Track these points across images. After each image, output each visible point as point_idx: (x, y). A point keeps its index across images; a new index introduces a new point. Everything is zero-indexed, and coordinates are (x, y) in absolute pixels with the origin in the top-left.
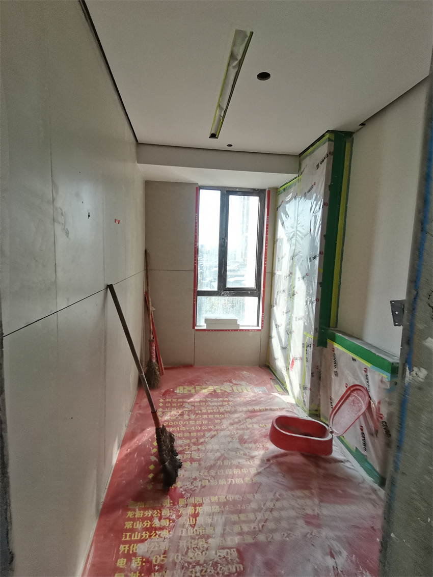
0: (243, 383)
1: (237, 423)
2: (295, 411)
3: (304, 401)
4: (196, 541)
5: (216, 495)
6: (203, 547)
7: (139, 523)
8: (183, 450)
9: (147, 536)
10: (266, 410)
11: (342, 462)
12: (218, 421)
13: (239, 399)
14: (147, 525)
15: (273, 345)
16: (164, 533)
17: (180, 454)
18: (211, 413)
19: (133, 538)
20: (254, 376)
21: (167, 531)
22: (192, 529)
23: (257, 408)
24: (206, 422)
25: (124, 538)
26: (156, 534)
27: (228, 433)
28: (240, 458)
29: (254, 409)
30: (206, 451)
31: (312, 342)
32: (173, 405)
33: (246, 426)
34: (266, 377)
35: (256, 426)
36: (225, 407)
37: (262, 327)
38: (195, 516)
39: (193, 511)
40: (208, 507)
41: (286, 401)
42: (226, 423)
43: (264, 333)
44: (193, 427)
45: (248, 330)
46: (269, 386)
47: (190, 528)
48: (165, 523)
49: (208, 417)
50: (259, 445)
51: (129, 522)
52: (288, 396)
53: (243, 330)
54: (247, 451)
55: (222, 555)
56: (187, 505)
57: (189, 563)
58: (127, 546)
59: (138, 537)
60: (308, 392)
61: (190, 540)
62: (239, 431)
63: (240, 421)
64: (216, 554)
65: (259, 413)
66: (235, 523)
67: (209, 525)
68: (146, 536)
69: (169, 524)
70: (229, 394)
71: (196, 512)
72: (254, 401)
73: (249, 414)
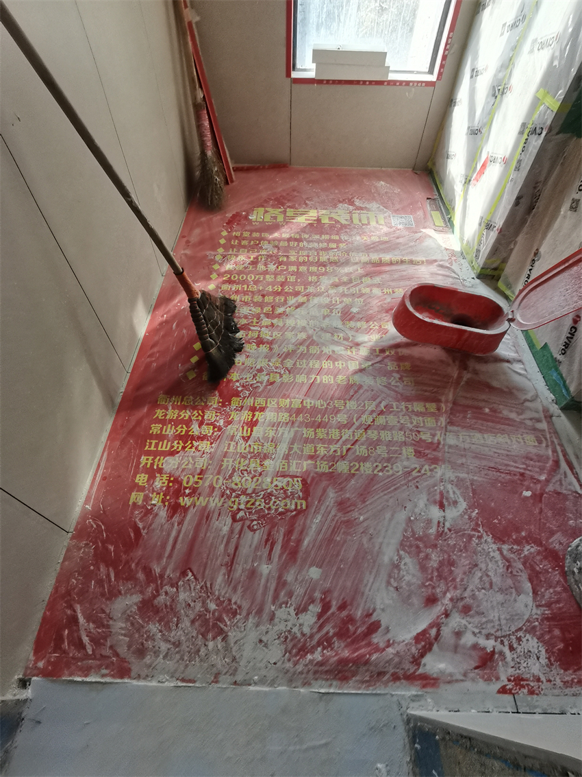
0: (374, 205)
1: (345, 284)
2: (455, 267)
3: (478, 251)
4: (247, 462)
5: (288, 397)
6: (255, 471)
7: (171, 427)
8: (248, 324)
9: (180, 448)
10: (402, 262)
11: (508, 361)
12: (314, 278)
13: (358, 238)
14: (182, 431)
16: (204, 445)
17: (242, 329)
18: (304, 263)
19: (159, 449)
20: (397, 190)
21: (209, 443)
22: (244, 443)
23: (387, 257)
24: (292, 279)
25: (147, 447)
26: (193, 446)
27: (325, 300)
28: (337, 343)
29: (380, 259)
30: (283, 329)
31: (549, 123)
32: (244, 243)
33: (360, 291)
34: (420, 195)
35: (376, 291)
36: (331, 253)
37: (440, 74)
38: (252, 424)
39: (250, 417)
40: (272, 413)
41: (444, 246)
42: (326, 282)
43: (440, 91)
44: (270, 287)
45: (407, 83)
46: (420, 213)
47: (242, 441)
48: (207, 430)
49: (298, 269)
50: (374, 325)
51: (157, 425)
52: (450, 236)
53: (394, 83)
54: (350, 334)
55: (280, 485)
56: (242, 407)
57: (233, 490)
58: (151, 458)
59: (166, 448)
60: (493, 235)
61: (239, 459)
62: (345, 299)
63: (350, 281)
64: (272, 483)
65: (387, 268)
66: (307, 441)
67: (270, 439)
68: (178, 448)
69: (213, 433)
70: (343, 226)
71: (254, 420)
72: (386, 242)
73: (370, 268)
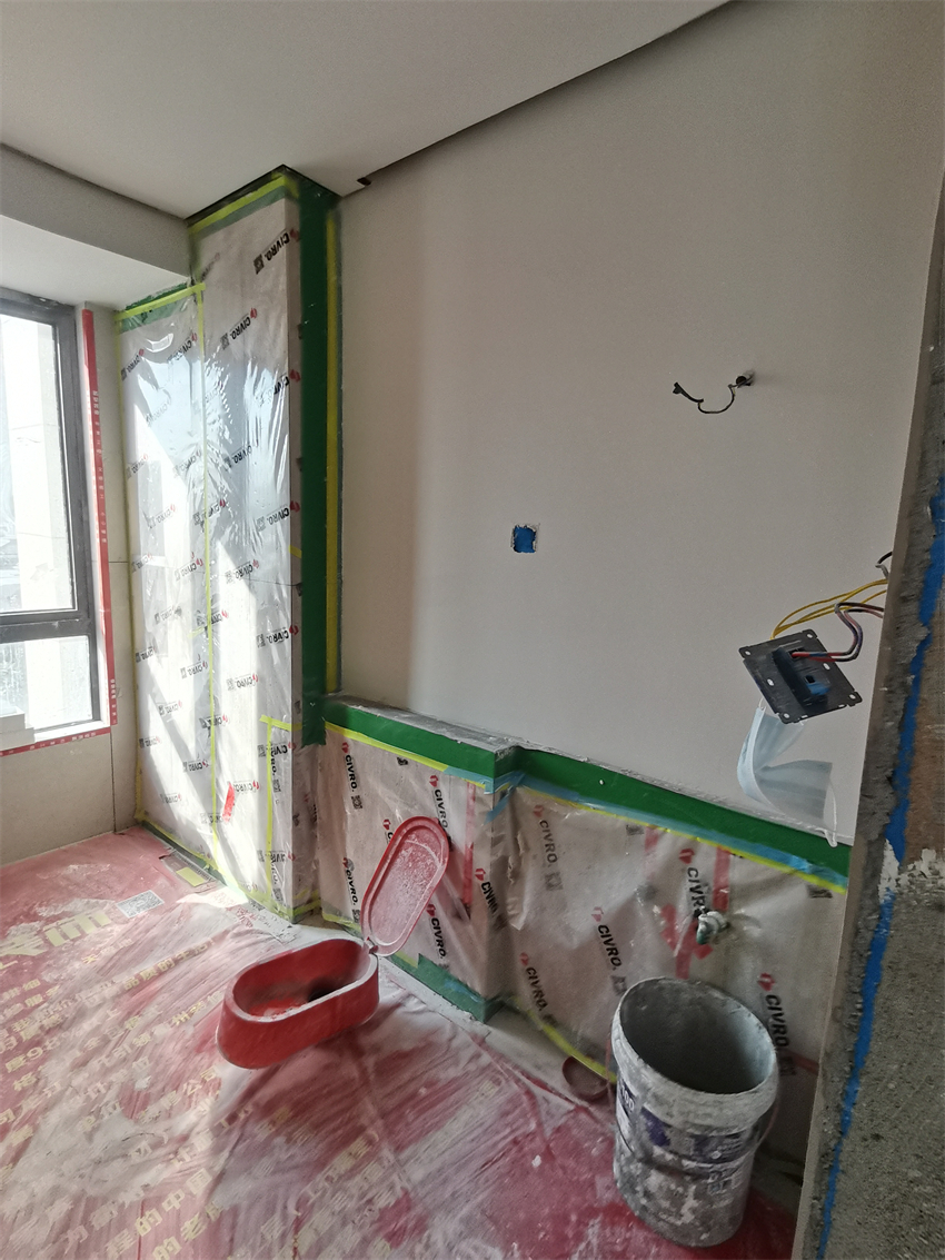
0: (77, 904)
1: (97, 1051)
2: (257, 926)
3: (277, 891)
10: (177, 962)
11: (399, 1005)
12: (27, 1079)
13: (77, 965)
15: (156, 764)
20: (105, 867)
23: (147, 968)
27: (75, 1104)
28: (139, 1169)
29: (138, 976)
31: (290, 740)
33: (132, 1046)
34: (145, 858)
35: (161, 1030)
36: (38, 1015)
37: (113, 719)
41: (222, 906)
42: (55, 1072)
43: (121, 736)
45: (68, 739)
46: (161, 881)
50: (192, 1086)
52: (224, 890)
53: (47, 743)
54: (159, 1130)
60: (287, 867)
62: (113, 1077)
63: (106, 1041)
65: (158, 984)
70: (37, 960)
72: (131, 947)
73: (127, 1001)
